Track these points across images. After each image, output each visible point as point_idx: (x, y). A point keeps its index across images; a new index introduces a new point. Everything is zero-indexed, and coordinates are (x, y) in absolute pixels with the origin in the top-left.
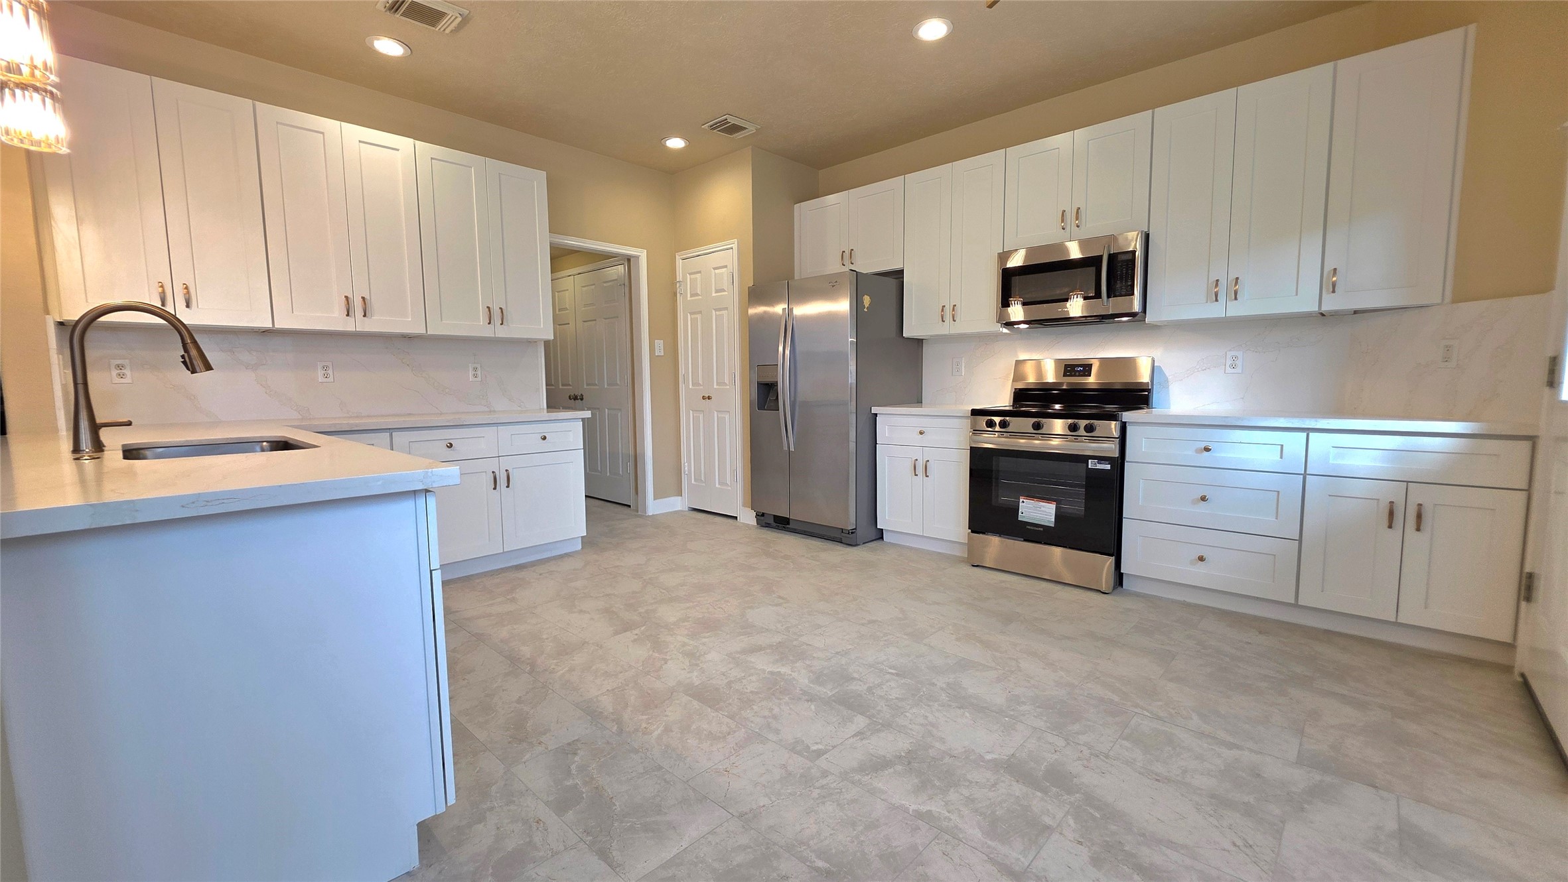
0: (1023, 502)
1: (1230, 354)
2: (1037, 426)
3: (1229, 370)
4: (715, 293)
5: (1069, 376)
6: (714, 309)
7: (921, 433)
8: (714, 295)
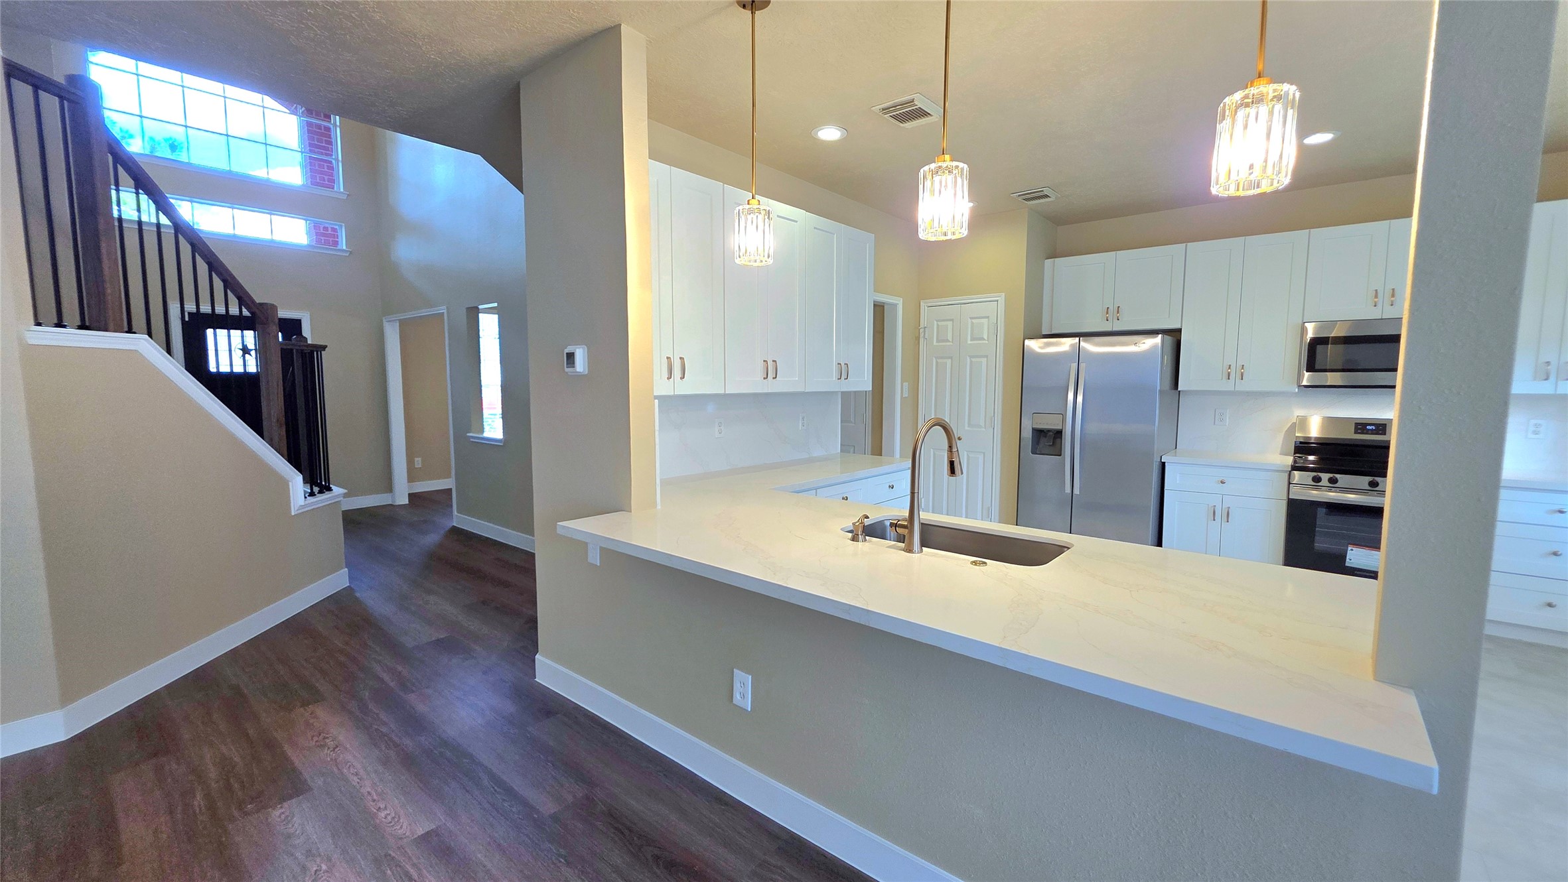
0: (1352, 550)
1: (1533, 422)
2: (1373, 484)
3: (1531, 436)
4: (971, 341)
5: (1359, 433)
6: (969, 356)
7: (1223, 482)
8: (969, 342)
